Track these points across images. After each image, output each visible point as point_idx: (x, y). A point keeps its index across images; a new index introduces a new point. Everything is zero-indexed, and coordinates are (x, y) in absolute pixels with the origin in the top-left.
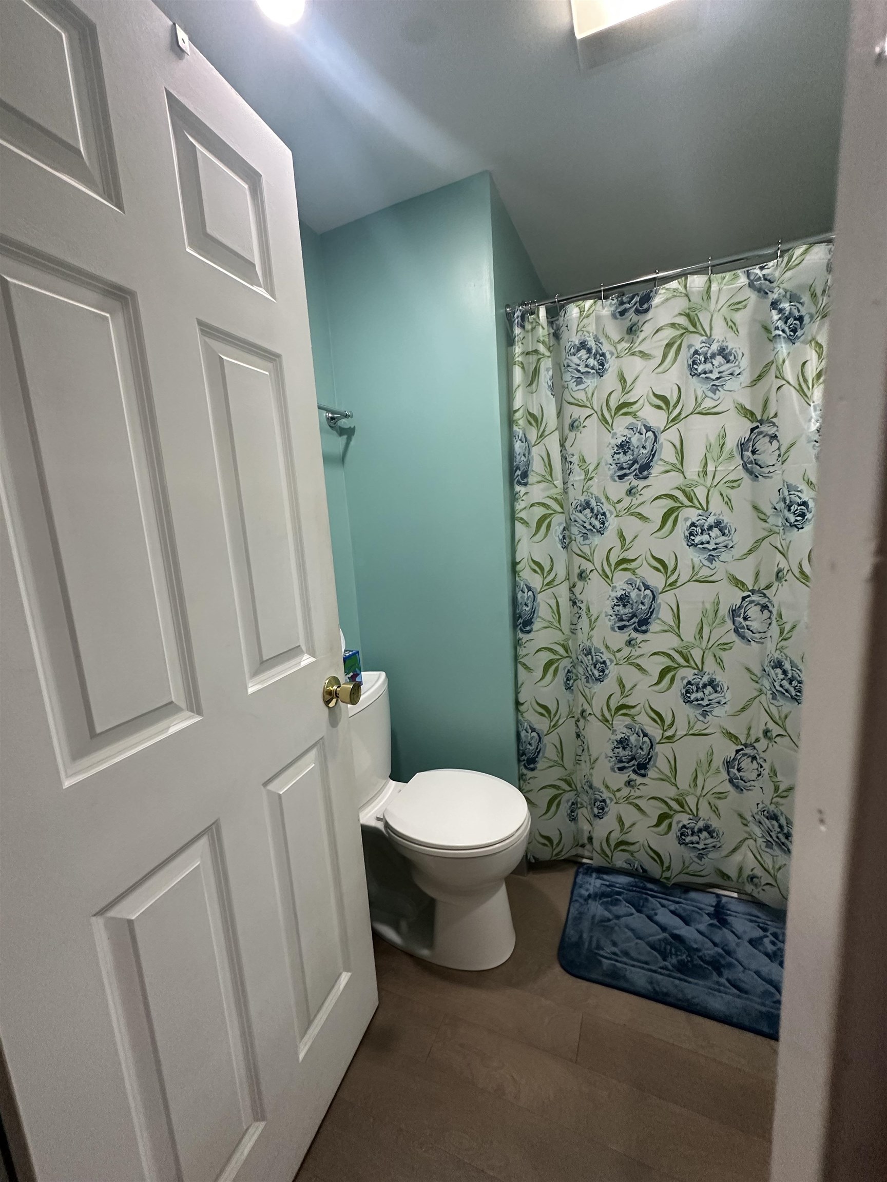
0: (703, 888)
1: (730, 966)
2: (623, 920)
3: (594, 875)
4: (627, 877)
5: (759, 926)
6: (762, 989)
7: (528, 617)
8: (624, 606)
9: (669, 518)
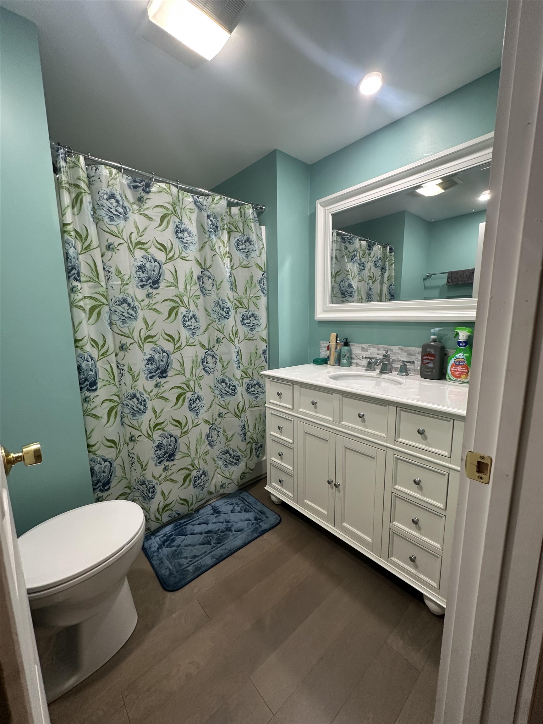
0: (202, 507)
1: (232, 525)
2: (182, 544)
3: (152, 537)
4: (171, 525)
5: (230, 505)
6: (246, 524)
7: (93, 379)
8: (152, 364)
9: (172, 312)
